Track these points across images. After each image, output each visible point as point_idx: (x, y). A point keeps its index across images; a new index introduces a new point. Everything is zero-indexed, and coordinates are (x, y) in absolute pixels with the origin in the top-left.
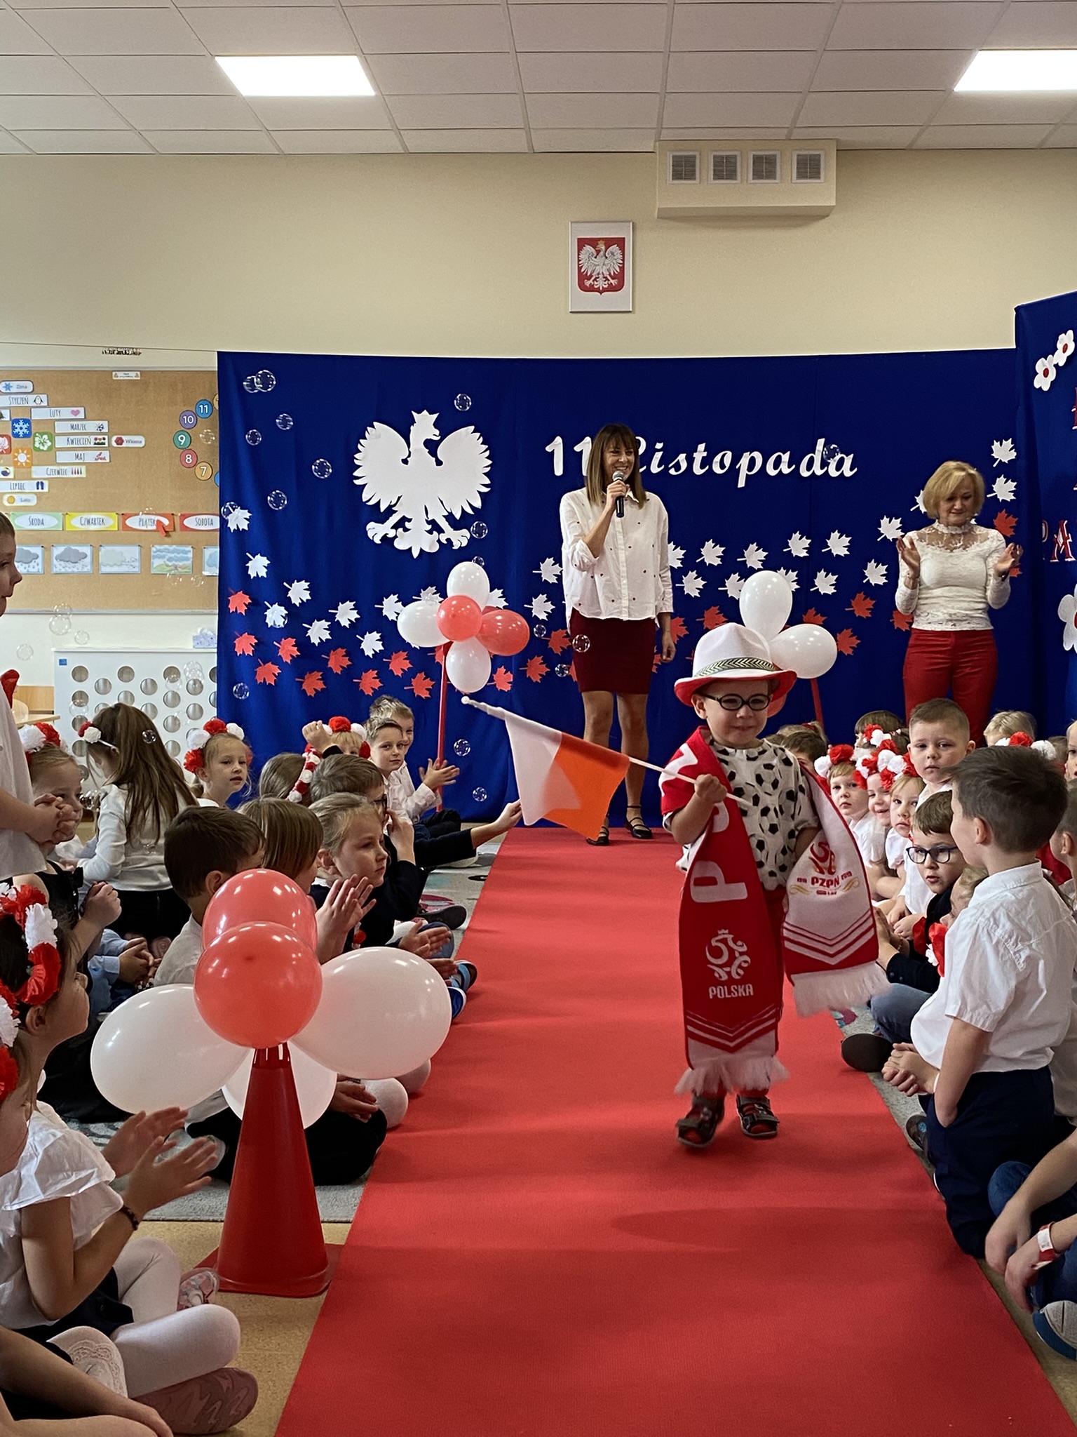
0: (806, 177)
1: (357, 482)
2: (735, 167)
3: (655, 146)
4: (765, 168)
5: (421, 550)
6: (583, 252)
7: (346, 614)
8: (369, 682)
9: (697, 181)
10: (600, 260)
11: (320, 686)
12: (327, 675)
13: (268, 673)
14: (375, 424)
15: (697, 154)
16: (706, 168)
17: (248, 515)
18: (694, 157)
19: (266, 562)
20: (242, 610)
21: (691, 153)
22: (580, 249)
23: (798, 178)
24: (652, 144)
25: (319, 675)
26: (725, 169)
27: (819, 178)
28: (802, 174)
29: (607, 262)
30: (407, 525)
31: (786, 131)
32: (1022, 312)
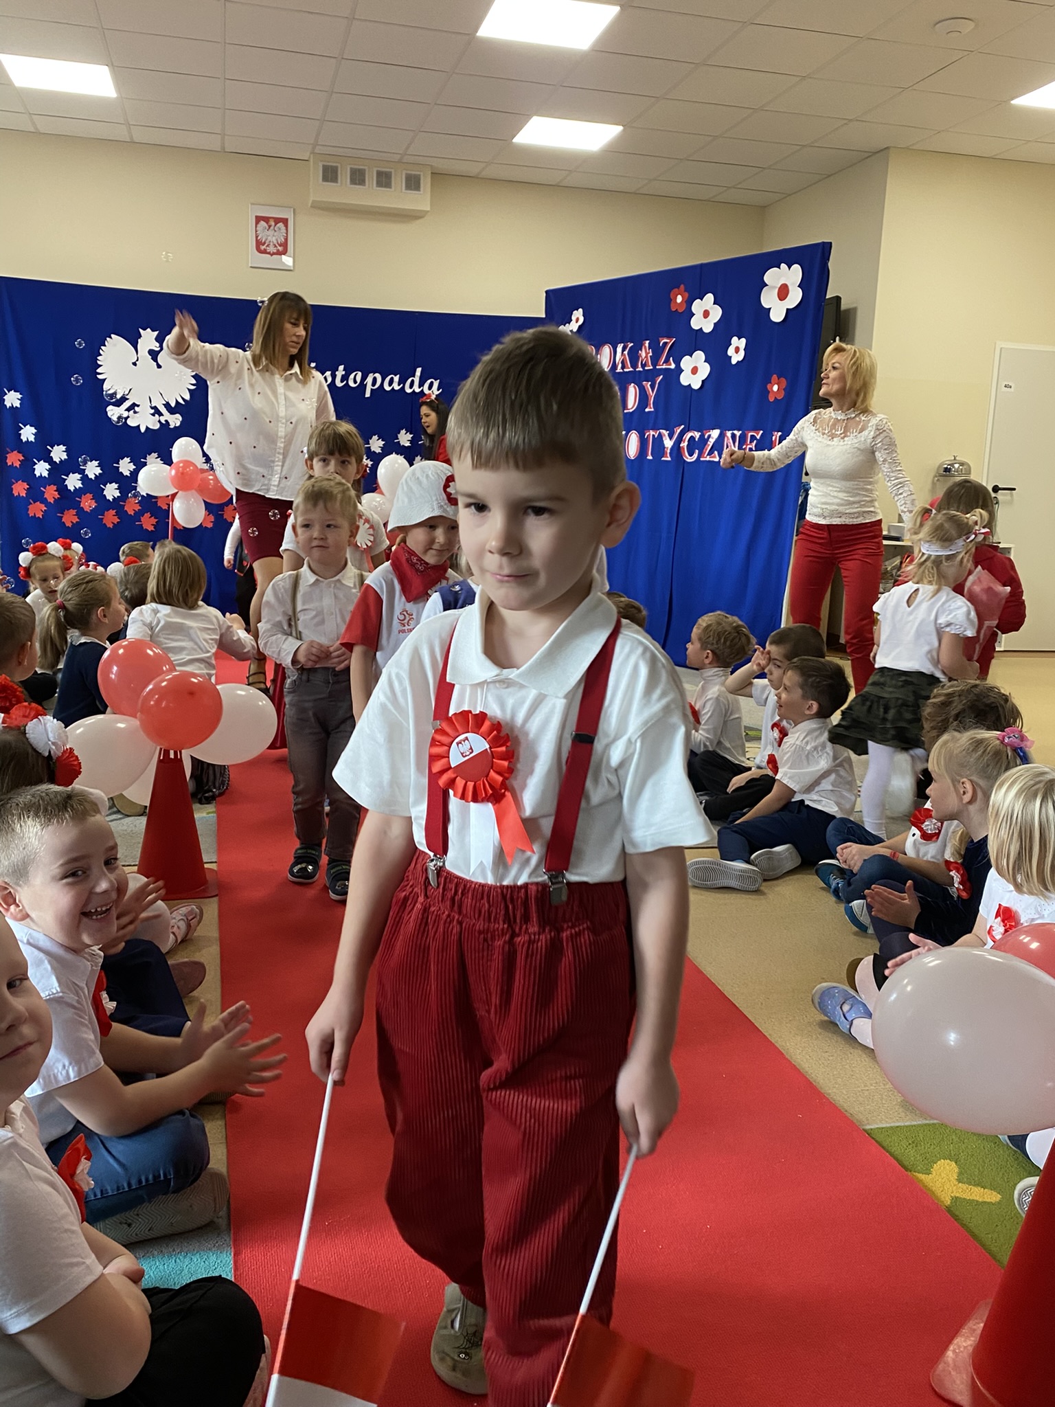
0: (411, 190)
1: (99, 377)
2: (364, 177)
3: (310, 157)
4: (384, 180)
5: (147, 428)
6: (259, 225)
7: (93, 470)
8: (110, 519)
9: (339, 184)
10: (271, 232)
11: (75, 520)
12: (81, 512)
13: (37, 510)
14: (112, 336)
15: (339, 165)
16: (345, 176)
17: (20, 396)
18: (337, 167)
19: (33, 430)
20: (17, 464)
21: (334, 164)
22: (257, 222)
23: (406, 189)
24: (308, 154)
25: (74, 512)
26: (358, 177)
27: (419, 190)
28: (408, 187)
29: (275, 234)
30: (136, 408)
31: (399, 156)
32: (551, 294)
